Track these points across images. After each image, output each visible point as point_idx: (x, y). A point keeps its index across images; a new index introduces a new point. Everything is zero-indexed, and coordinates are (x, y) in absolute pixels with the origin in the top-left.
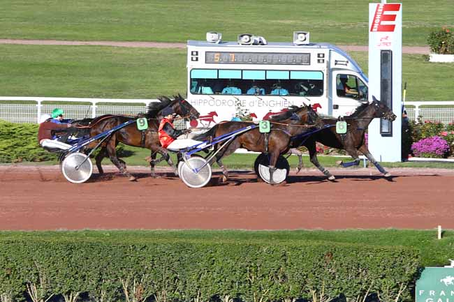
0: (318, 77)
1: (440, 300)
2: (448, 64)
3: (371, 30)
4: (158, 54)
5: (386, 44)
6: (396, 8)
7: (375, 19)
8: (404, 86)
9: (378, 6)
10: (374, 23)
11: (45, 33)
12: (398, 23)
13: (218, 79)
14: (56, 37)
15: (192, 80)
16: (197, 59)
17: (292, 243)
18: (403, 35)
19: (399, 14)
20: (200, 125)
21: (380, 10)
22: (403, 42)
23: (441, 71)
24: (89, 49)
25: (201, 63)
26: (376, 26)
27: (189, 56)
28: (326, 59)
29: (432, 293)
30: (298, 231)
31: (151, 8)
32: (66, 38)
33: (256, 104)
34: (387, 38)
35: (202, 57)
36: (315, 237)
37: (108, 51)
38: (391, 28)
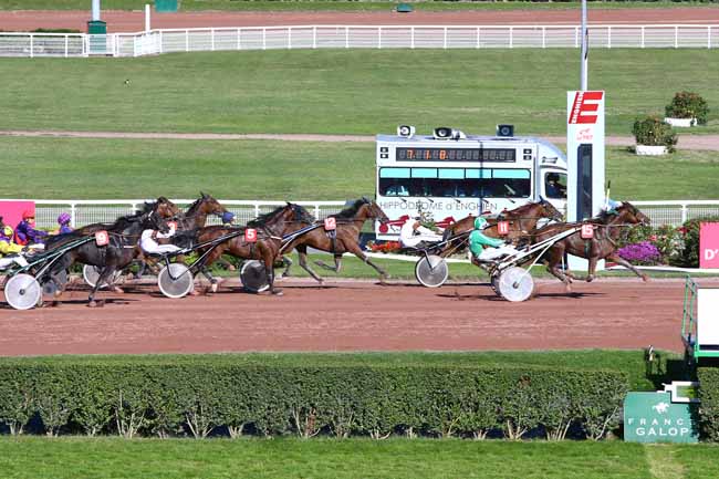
0: (524, 175)
1: (652, 429)
2: (656, 156)
3: (570, 122)
4: (328, 148)
5: (587, 137)
6: (598, 96)
7: (574, 109)
8: (608, 185)
9: (578, 94)
10: (572, 113)
11: (199, 125)
12: (600, 113)
13: (411, 179)
14: (211, 130)
15: (381, 179)
16: (387, 157)
17: (484, 366)
18: (606, 124)
19: (601, 103)
20: (390, 231)
21: (580, 99)
22: (606, 131)
23: (649, 165)
24: (249, 144)
25: (392, 160)
26: (575, 117)
27: (379, 153)
28: (534, 155)
29: (643, 421)
30: (491, 353)
31: (318, 96)
32: (223, 131)
33: (454, 207)
34: (587, 131)
35: (392, 154)
36: (510, 359)
37: (270, 145)
38: (593, 120)
